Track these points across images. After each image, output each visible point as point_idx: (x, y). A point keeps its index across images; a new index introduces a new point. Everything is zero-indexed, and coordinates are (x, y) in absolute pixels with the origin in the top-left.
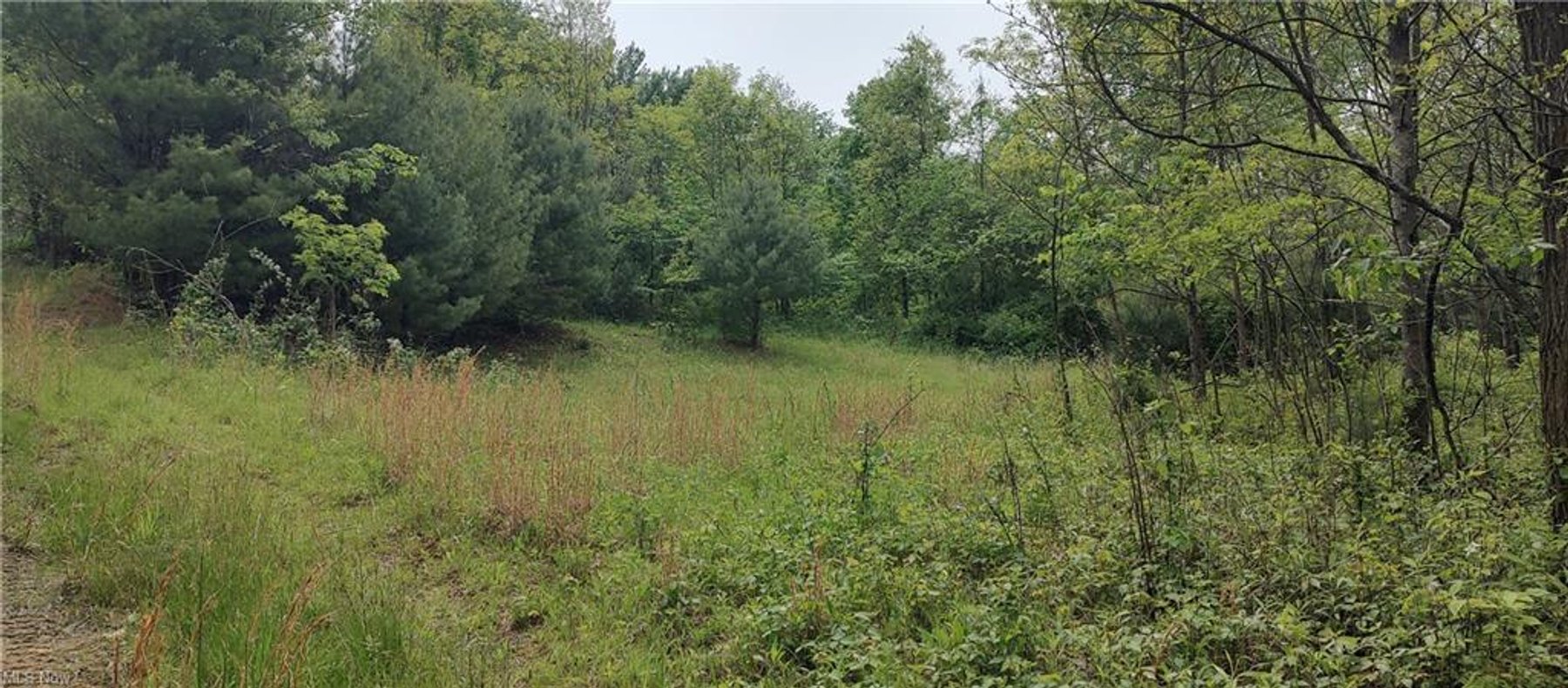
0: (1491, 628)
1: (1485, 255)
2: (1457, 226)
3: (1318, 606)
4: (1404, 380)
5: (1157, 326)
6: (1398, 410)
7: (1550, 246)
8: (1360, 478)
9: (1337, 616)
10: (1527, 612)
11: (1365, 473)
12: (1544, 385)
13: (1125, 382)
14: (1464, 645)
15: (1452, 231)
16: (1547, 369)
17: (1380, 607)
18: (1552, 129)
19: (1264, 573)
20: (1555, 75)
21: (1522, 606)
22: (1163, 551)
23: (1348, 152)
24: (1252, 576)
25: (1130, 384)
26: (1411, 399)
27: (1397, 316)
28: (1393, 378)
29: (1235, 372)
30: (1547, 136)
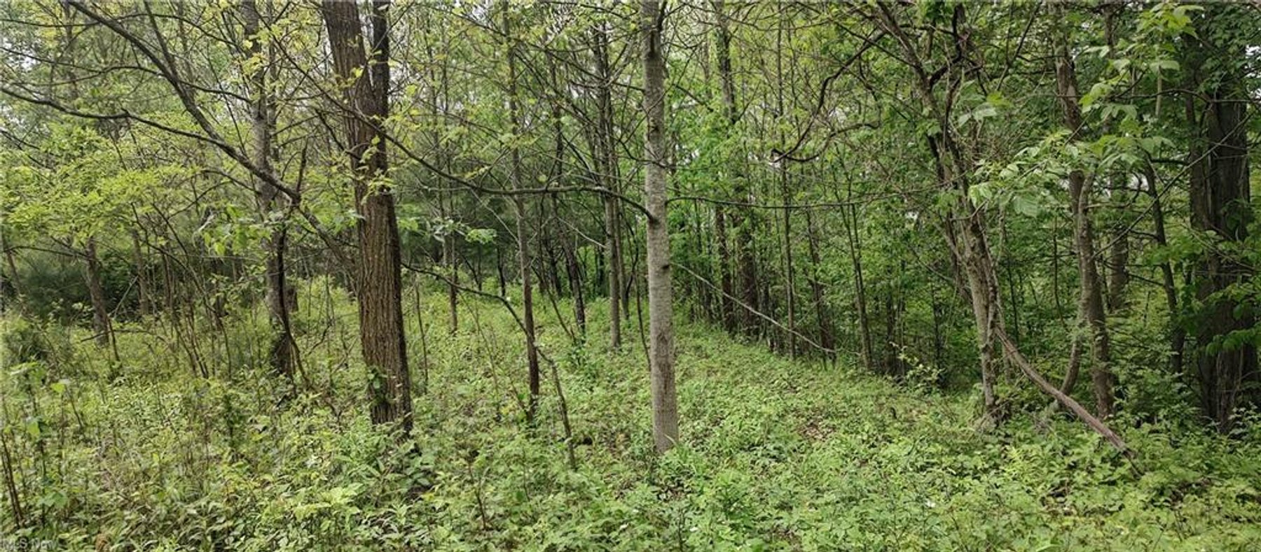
0: (326, 523)
1: (317, 222)
2: (297, 199)
3: (193, 532)
4: (271, 320)
5: (62, 280)
6: (267, 344)
7: (361, 217)
8: (230, 409)
9: (209, 538)
10: (351, 504)
11: (235, 404)
12: (362, 320)
13: (19, 337)
14: (308, 541)
15: (293, 203)
16: (363, 308)
17: (245, 521)
18: (357, 129)
19: (144, 511)
20: (349, 85)
21: (347, 500)
22: (38, 513)
23: (210, 133)
24: (133, 516)
25: (23, 338)
26: (275, 335)
27: (263, 268)
28: (263, 317)
29: (139, 319)
30: (354, 134)
